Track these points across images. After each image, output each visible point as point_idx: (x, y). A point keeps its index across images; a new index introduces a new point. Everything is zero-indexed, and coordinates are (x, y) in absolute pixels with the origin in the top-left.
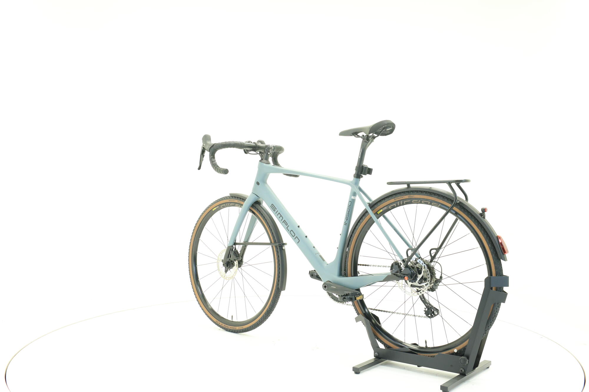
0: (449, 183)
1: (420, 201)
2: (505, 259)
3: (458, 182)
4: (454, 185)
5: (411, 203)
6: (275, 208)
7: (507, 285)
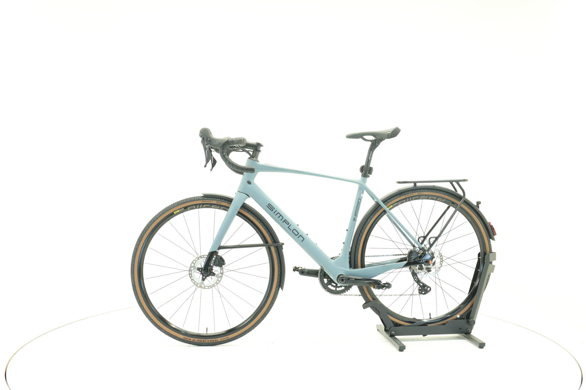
0: (451, 182)
1: (428, 197)
2: (493, 239)
3: (458, 182)
4: (455, 183)
5: (419, 199)
6: (272, 208)
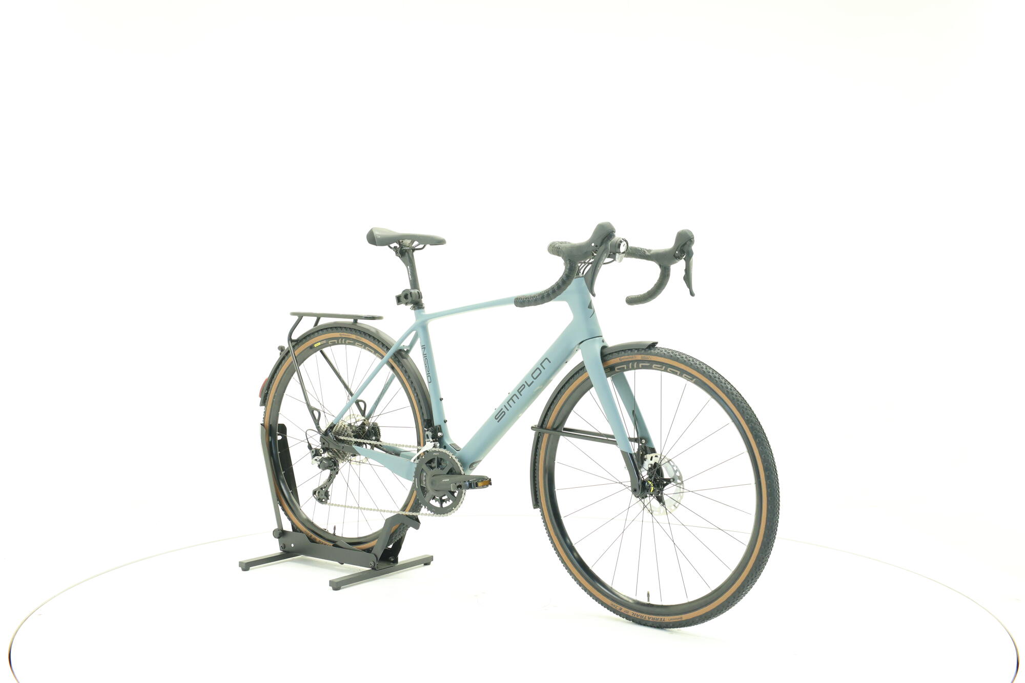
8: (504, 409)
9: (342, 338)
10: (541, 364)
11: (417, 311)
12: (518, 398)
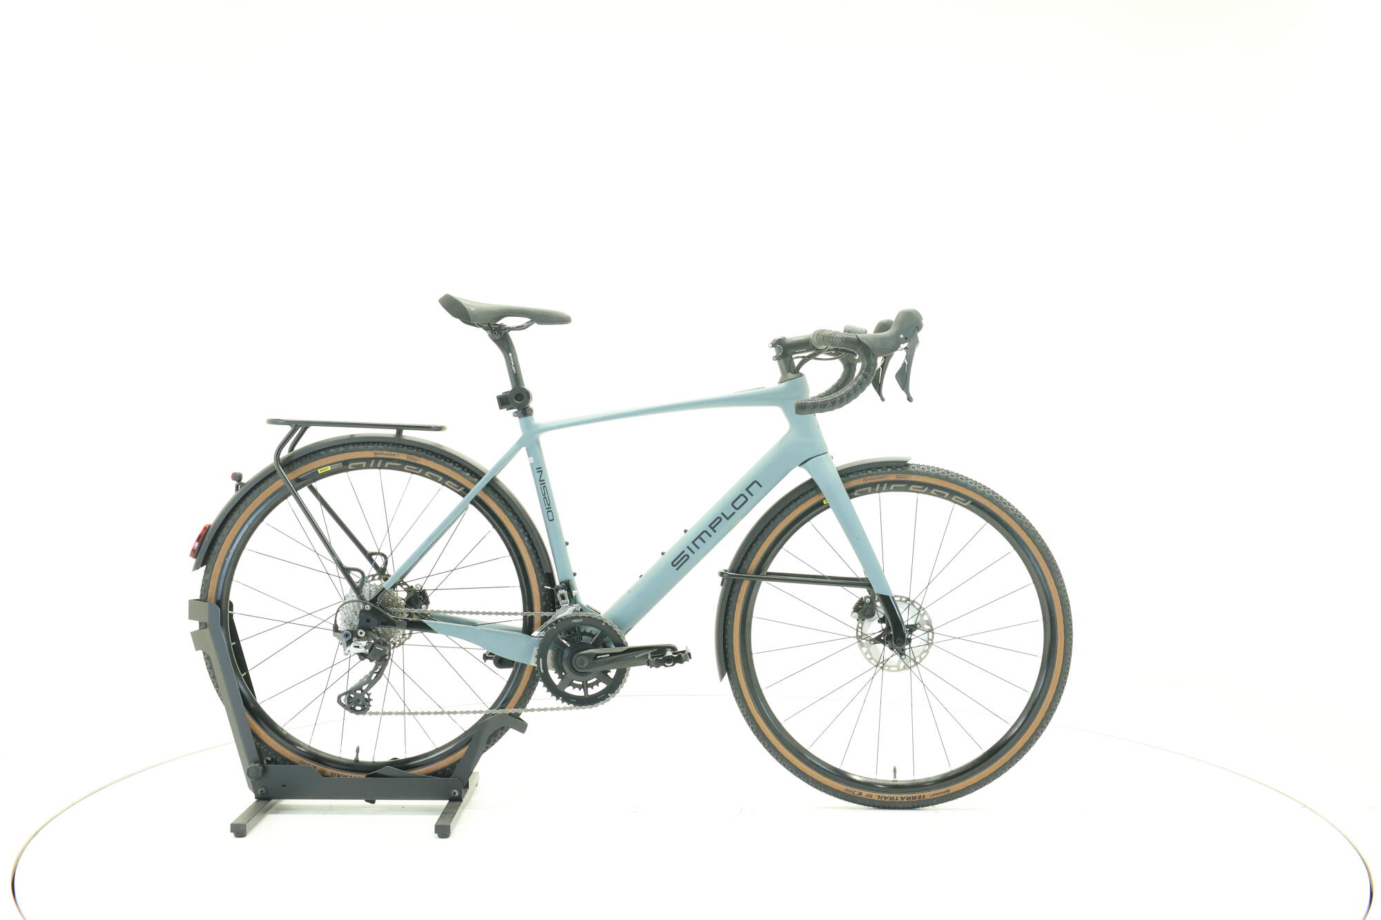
7: (194, 634)
8: (688, 552)
9: (377, 460)
10: (747, 489)
11: (523, 419)
12: (710, 536)
